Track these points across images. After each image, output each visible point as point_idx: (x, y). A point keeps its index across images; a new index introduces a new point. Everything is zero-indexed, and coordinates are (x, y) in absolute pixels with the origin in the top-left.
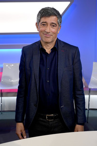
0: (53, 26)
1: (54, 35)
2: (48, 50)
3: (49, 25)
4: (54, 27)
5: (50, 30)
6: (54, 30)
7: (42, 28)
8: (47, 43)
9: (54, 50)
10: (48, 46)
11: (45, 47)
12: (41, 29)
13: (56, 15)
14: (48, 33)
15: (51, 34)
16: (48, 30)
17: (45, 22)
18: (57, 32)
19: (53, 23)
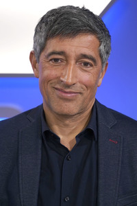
0: (86, 64)
1: (87, 93)
2: (67, 138)
3: (73, 62)
4: (89, 69)
5: (75, 76)
6: (86, 76)
7: (51, 71)
8: (64, 116)
9: (88, 136)
10: (67, 126)
11: (57, 130)
12: (47, 73)
13: (93, 31)
14: (68, 86)
15: (78, 88)
16: (68, 78)
17: (62, 53)
18: (97, 81)
19: (85, 56)
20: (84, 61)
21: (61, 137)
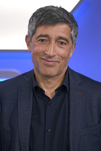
0: (62, 43)
1: (62, 62)
2: (49, 91)
3: (53, 42)
4: (64, 46)
5: (55, 51)
6: (62, 51)
8: (47, 77)
9: (63, 90)
10: (49, 83)
11: (42, 86)
12: (36, 48)
13: (66, 22)
14: (50, 57)
15: (56, 58)
16: (51, 52)
17: (46, 36)
19: (61, 38)
20: (61, 41)
21: (45, 90)
